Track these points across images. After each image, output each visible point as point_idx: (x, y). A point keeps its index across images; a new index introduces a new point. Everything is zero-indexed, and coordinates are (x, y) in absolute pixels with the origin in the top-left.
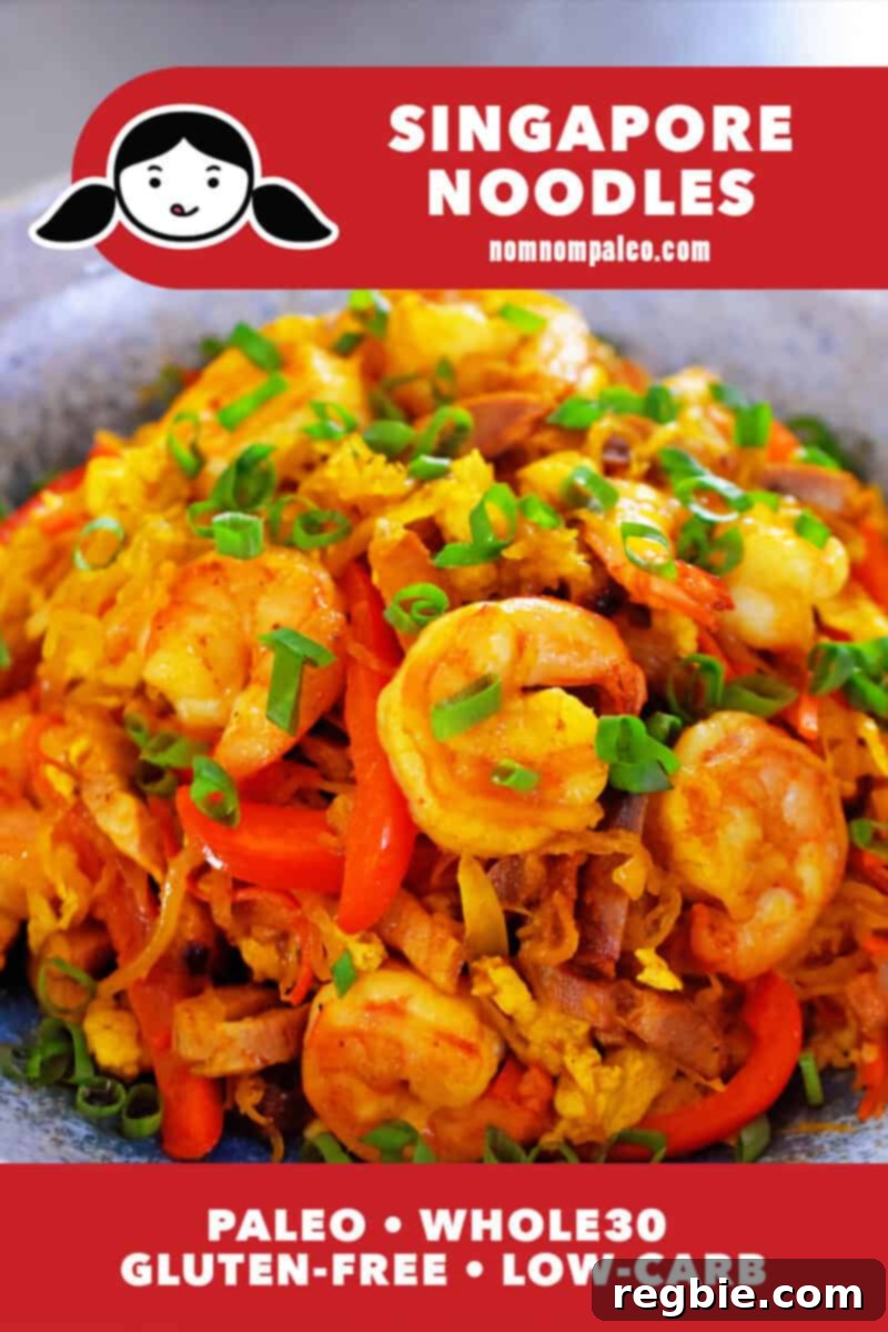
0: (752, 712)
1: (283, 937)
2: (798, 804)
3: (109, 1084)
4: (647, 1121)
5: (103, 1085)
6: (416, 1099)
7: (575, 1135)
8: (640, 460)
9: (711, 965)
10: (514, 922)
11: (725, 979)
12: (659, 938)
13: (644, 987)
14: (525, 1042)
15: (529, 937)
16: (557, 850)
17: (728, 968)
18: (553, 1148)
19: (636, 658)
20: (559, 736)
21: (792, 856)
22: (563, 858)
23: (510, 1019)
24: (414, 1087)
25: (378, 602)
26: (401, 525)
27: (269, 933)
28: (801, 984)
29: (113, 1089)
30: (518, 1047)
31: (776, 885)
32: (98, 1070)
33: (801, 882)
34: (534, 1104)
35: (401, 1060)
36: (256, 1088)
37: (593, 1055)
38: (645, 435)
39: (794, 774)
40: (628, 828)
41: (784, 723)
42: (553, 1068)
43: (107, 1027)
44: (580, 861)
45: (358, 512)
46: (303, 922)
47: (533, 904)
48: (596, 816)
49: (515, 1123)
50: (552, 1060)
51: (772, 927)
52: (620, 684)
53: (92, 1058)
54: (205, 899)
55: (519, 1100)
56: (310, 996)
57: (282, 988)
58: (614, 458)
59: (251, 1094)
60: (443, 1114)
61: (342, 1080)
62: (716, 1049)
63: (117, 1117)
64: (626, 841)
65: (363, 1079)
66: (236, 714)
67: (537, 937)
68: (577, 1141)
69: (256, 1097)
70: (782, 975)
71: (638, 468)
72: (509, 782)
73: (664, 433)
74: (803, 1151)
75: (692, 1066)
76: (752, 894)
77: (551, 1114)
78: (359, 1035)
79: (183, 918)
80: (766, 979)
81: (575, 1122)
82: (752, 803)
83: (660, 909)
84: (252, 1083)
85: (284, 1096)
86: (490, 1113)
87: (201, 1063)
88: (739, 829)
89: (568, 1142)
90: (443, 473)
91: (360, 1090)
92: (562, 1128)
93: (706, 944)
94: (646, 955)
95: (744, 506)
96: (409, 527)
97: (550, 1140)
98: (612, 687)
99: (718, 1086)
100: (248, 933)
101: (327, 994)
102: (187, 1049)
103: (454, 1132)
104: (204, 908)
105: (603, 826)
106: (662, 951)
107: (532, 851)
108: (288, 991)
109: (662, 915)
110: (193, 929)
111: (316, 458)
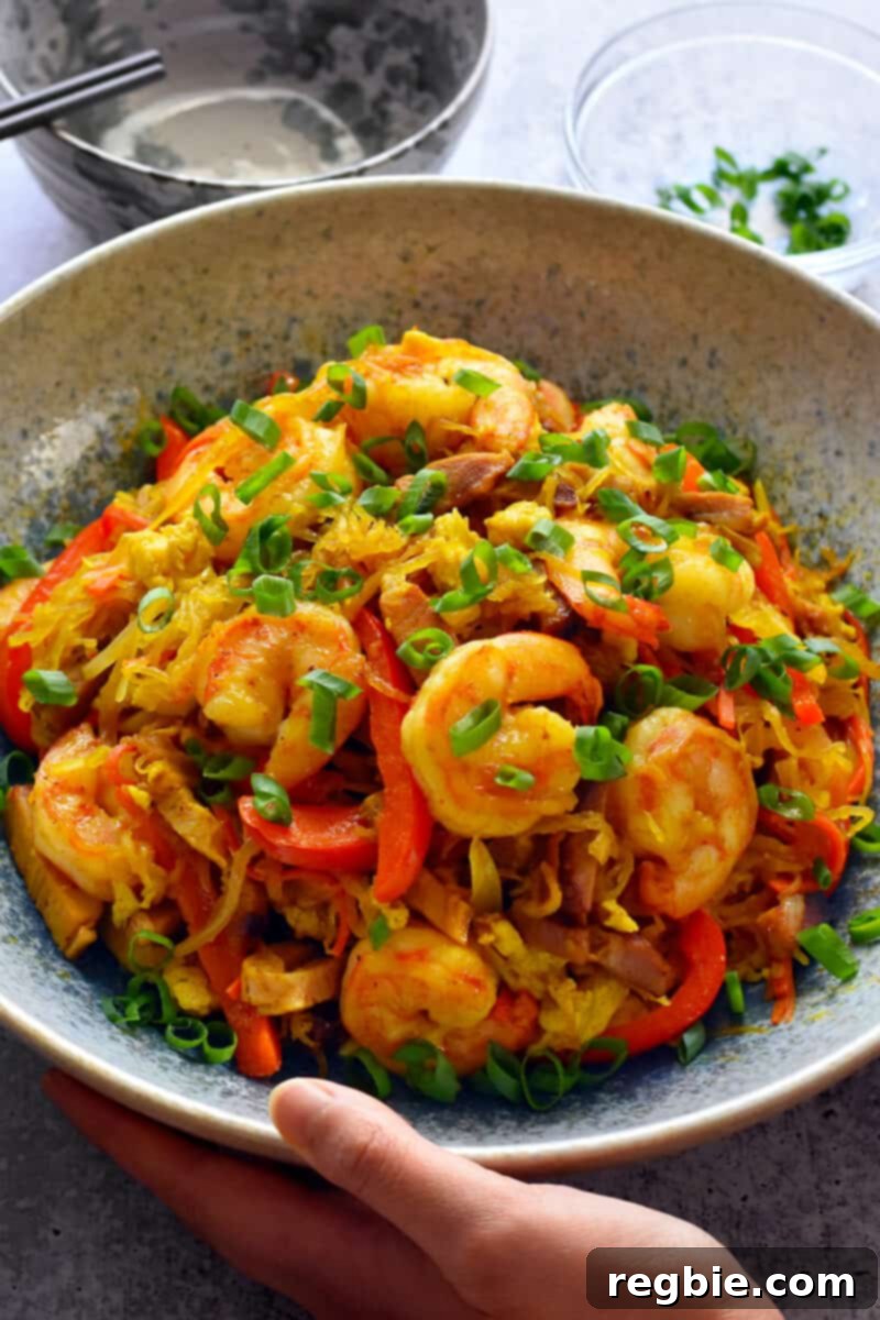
0: (683, 706)
1: (323, 908)
2: (721, 779)
3: (190, 1022)
4: (610, 1031)
5: (185, 1024)
6: (434, 1024)
7: (557, 1044)
8: (582, 501)
9: (654, 907)
10: (507, 885)
11: (666, 918)
12: (619, 890)
13: (611, 930)
14: (516, 975)
15: (520, 896)
16: (544, 831)
17: (669, 910)
18: (539, 1054)
19: (594, 672)
20: (545, 744)
21: (717, 818)
22: (548, 837)
23: (506, 959)
24: (434, 1015)
25: (391, 642)
26: (403, 577)
27: (312, 903)
28: (723, 918)
29: (193, 1026)
30: (511, 981)
31: (705, 843)
32: (181, 1013)
33: (723, 840)
34: (525, 1022)
35: (424, 996)
36: (306, 1021)
37: (571, 984)
38: (585, 478)
39: (716, 754)
40: (595, 809)
41: (707, 713)
42: (538, 995)
43: (183, 980)
44: (561, 838)
45: (365, 568)
46: (342, 894)
47: (523, 872)
48: (572, 802)
49: (510, 1035)
50: (537, 988)
51: (699, 876)
52: (584, 695)
53: (175, 1001)
54: (261, 879)
55: (514, 1020)
56: (348, 949)
57: (326, 944)
58: (562, 501)
59: (302, 1026)
60: (455, 1034)
61: (375, 1011)
62: (664, 974)
63: (199, 1048)
64: (595, 820)
65: (393, 1011)
66: (282, 738)
67: (527, 896)
68: (557, 1049)
69: (307, 1027)
70: (707, 911)
71: (582, 508)
72: (512, 784)
73: (599, 476)
74: (731, 1049)
75: (645, 988)
76: (687, 851)
77: (537, 1030)
78: (389, 977)
79: (242, 895)
80: (696, 916)
81: (556, 1035)
82: (688, 781)
83: (617, 868)
84: (303, 1017)
85: (328, 1025)
86: (490, 1030)
87: (268, 1006)
88: (677, 803)
89: (550, 1049)
90: (428, 529)
91: (389, 1018)
92: (546, 1039)
93: (652, 892)
94: (611, 905)
95: (671, 538)
96: (409, 578)
97: (536, 1049)
98: (577, 698)
99: (664, 1001)
100: (293, 903)
101: (363, 948)
102: (255, 996)
103: (463, 1047)
104: (260, 887)
105: (578, 810)
106: (621, 901)
107: (524, 833)
108: (332, 946)
109: (618, 873)
110: (251, 903)
111: (321, 520)
